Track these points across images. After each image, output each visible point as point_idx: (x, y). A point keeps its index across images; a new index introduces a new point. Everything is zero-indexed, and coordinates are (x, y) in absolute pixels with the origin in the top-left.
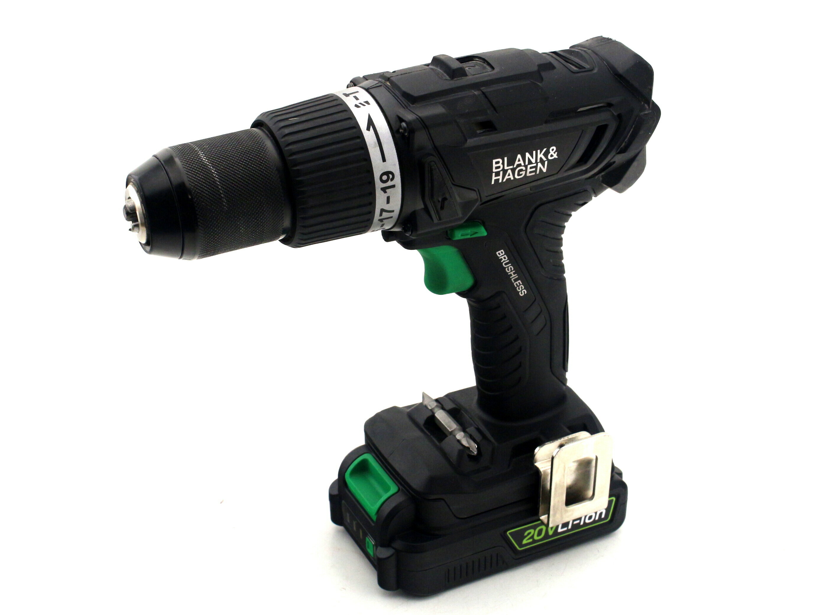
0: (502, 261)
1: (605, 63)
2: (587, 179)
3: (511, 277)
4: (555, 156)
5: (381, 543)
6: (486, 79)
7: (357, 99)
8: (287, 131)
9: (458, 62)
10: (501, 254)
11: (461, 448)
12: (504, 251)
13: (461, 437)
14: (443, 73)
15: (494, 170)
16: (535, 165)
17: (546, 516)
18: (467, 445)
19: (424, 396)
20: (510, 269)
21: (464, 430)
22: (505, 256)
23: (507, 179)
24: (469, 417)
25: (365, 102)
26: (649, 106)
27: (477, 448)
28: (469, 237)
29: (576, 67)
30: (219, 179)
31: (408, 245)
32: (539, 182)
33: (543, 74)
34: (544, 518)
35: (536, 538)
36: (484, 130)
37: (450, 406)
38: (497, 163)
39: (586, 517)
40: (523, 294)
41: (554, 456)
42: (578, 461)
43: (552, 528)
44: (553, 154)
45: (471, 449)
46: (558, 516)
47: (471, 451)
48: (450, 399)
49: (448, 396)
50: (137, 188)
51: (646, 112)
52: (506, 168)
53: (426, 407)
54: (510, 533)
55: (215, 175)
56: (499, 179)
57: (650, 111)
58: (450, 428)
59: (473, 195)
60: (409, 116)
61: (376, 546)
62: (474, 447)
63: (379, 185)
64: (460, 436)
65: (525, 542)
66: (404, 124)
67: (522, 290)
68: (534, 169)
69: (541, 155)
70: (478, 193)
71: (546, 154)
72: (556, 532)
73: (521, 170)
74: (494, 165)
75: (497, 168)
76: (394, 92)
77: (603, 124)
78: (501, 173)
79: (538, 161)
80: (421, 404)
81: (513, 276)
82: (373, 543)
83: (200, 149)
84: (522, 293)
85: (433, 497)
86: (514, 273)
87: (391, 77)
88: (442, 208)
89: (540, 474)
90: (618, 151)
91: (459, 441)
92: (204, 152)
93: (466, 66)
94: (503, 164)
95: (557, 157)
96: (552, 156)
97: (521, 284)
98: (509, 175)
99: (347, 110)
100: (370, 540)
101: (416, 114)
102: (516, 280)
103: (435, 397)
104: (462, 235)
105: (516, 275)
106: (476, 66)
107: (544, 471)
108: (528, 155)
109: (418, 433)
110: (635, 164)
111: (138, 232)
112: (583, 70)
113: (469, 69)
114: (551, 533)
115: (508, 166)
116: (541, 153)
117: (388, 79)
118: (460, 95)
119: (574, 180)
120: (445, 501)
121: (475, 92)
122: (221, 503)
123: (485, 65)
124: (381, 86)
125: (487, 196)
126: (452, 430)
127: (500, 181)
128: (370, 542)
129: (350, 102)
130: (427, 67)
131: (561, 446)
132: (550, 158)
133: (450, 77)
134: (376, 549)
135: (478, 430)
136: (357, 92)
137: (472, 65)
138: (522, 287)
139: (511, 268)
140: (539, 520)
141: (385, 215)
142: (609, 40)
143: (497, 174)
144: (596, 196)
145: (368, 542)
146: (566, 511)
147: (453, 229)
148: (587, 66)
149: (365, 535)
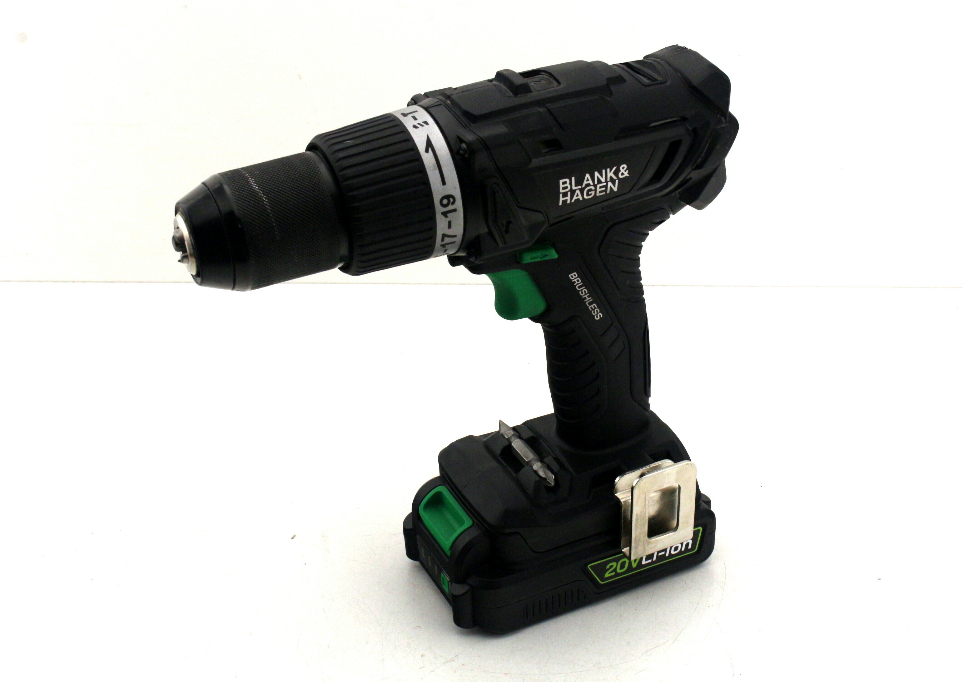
0: (575, 284)
1: (679, 74)
2: (662, 196)
3: (585, 301)
4: (626, 174)
5: (456, 579)
6: (550, 95)
7: (415, 119)
8: (341, 155)
9: (521, 77)
10: (574, 277)
11: (538, 479)
12: (577, 273)
13: (538, 468)
14: (506, 89)
15: (561, 191)
16: (605, 184)
17: (628, 548)
18: (544, 476)
19: (501, 424)
20: (584, 293)
21: (541, 460)
22: (579, 279)
23: (576, 200)
24: (548, 446)
25: (423, 122)
26: (725, 118)
27: (555, 479)
28: (539, 259)
29: (649, 79)
30: (270, 207)
31: (475, 269)
32: (611, 202)
33: (612, 88)
34: (625, 550)
35: (619, 571)
36: (550, 149)
37: (528, 434)
38: (564, 183)
39: (671, 548)
40: (599, 318)
41: (634, 485)
42: (660, 490)
43: (635, 560)
44: (624, 172)
45: (548, 480)
46: (640, 548)
47: (548, 482)
48: (528, 427)
49: (526, 424)
50: (185, 218)
51: (723, 126)
52: (574, 188)
53: (503, 435)
54: (590, 567)
55: (266, 203)
56: (566, 200)
57: (727, 125)
58: (527, 458)
59: (540, 217)
60: (469, 137)
61: (451, 582)
62: (551, 478)
63: (439, 209)
64: (537, 466)
65: (607, 575)
66: (464, 146)
67: (597, 313)
68: (604, 189)
69: (610, 174)
70: (545, 214)
71: (616, 173)
72: (640, 565)
73: (591, 190)
74: (561, 186)
75: (564, 188)
76: (455, 111)
77: (677, 139)
78: (569, 193)
79: (608, 180)
80: (498, 432)
81: (588, 299)
82: (448, 580)
83: (250, 176)
84: (597, 317)
85: (508, 531)
86: (588, 297)
87: (451, 95)
88: (507, 232)
89: (621, 505)
90: (694, 167)
91: (536, 472)
92: (254, 179)
93: (531, 82)
94: (571, 184)
95: (628, 175)
96: (622, 174)
97: (596, 307)
98: (577, 195)
99: (405, 131)
100: (445, 577)
101: (477, 135)
102: (590, 304)
103: (512, 424)
104: (531, 259)
105: (591, 298)
106: (542, 81)
107: (625, 502)
108: (596, 174)
109: (494, 464)
110: (713, 180)
111: (188, 264)
112: (656, 82)
113: (535, 84)
114: (634, 565)
115: (576, 186)
116: (610, 171)
117: (448, 97)
118: (525, 112)
119: (649, 197)
120: (521, 535)
121: (540, 110)
122: (292, 538)
123: (551, 79)
124: (440, 104)
125: (555, 218)
126: (529, 460)
127: (569, 202)
128: (445, 578)
129: (408, 123)
130: (490, 83)
131: (642, 475)
132: (620, 176)
133: (513, 94)
134: (451, 584)
135: (556, 459)
136: (416, 111)
137: (538, 80)
138: (597, 311)
139: (585, 291)
140: (622, 552)
141: (447, 240)
142: (684, 49)
143: (565, 195)
144: (674, 214)
145: (443, 578)
146: (649, 543)
147: (522, 252)
148: (660, 79)
149: (440, 571)
